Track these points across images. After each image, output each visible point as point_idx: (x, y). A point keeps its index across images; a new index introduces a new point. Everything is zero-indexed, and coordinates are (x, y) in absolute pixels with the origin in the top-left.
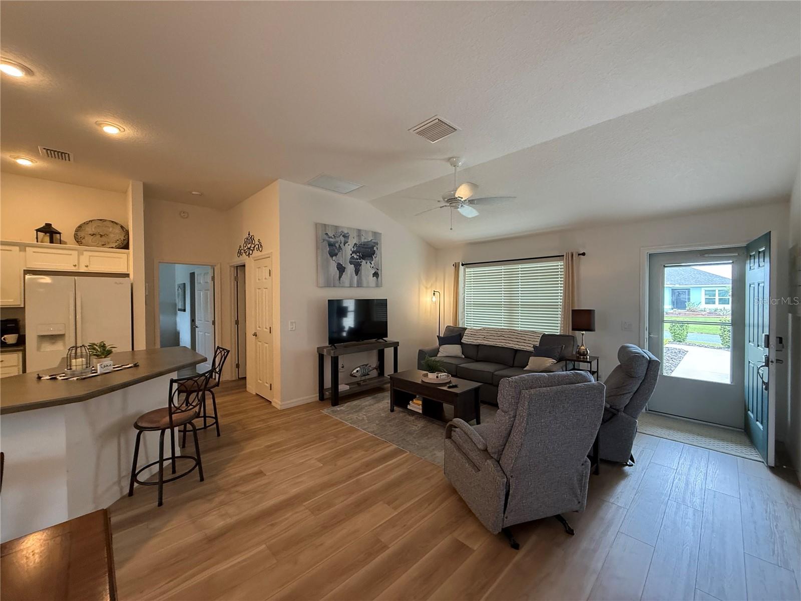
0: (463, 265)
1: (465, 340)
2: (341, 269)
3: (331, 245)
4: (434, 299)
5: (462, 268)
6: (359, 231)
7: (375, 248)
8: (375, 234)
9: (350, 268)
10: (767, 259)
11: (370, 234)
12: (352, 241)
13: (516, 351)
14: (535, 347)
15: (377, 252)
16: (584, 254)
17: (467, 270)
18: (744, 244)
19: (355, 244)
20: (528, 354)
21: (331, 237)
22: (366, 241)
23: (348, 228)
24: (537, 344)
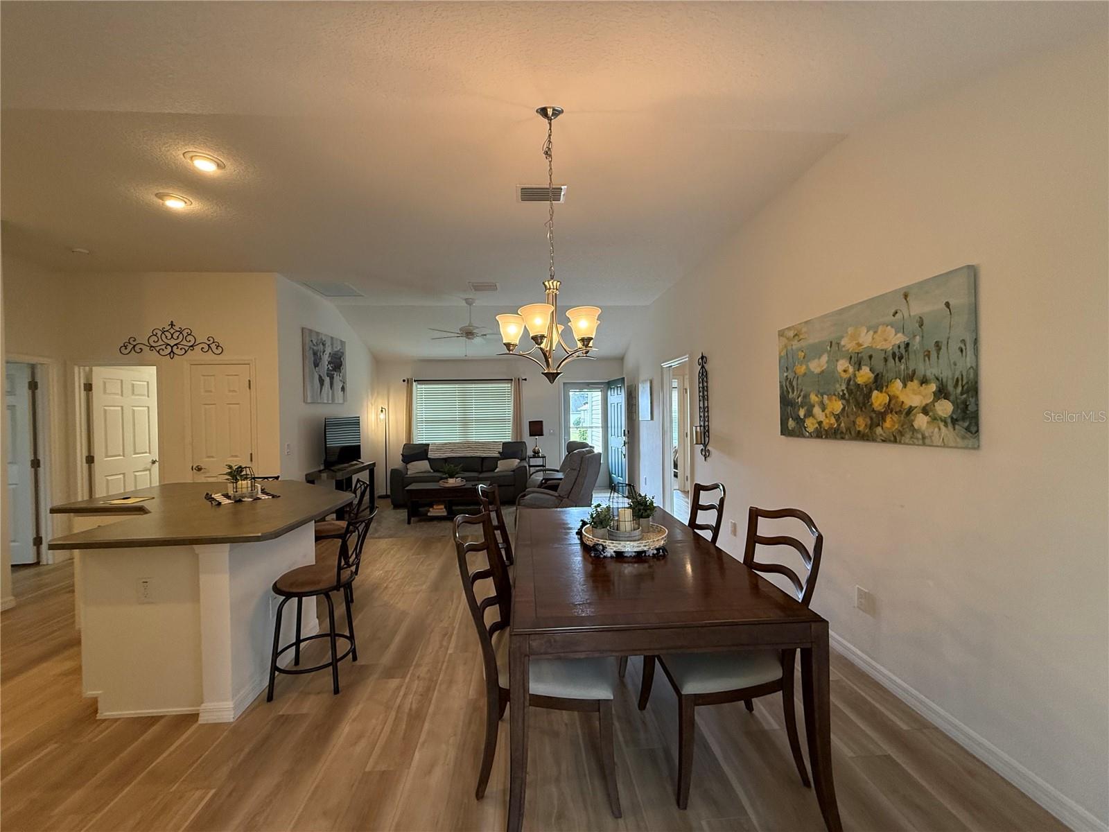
0: (415, 381)
1: (431, 455)
2: (322, 381)
3: (315, 354)
4: (382, 416)
5: (414, 384)
6: (332, 338)
7: (342, 359)
8: (343, 343)
9: (327, 380)
10: (623, 391)
11: (339, 343)
12: (328, 350)
13: (483, 459)
14: (499, 453)
15: (343, 363)
16: (525, 380)
17: (419, 386)
18: (607, 381)
19: (330, 353)
20: (496, 460)
21: (314, 345)
22: (336, 350)
23: (325, 335)
24: (501, 450)
